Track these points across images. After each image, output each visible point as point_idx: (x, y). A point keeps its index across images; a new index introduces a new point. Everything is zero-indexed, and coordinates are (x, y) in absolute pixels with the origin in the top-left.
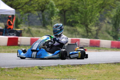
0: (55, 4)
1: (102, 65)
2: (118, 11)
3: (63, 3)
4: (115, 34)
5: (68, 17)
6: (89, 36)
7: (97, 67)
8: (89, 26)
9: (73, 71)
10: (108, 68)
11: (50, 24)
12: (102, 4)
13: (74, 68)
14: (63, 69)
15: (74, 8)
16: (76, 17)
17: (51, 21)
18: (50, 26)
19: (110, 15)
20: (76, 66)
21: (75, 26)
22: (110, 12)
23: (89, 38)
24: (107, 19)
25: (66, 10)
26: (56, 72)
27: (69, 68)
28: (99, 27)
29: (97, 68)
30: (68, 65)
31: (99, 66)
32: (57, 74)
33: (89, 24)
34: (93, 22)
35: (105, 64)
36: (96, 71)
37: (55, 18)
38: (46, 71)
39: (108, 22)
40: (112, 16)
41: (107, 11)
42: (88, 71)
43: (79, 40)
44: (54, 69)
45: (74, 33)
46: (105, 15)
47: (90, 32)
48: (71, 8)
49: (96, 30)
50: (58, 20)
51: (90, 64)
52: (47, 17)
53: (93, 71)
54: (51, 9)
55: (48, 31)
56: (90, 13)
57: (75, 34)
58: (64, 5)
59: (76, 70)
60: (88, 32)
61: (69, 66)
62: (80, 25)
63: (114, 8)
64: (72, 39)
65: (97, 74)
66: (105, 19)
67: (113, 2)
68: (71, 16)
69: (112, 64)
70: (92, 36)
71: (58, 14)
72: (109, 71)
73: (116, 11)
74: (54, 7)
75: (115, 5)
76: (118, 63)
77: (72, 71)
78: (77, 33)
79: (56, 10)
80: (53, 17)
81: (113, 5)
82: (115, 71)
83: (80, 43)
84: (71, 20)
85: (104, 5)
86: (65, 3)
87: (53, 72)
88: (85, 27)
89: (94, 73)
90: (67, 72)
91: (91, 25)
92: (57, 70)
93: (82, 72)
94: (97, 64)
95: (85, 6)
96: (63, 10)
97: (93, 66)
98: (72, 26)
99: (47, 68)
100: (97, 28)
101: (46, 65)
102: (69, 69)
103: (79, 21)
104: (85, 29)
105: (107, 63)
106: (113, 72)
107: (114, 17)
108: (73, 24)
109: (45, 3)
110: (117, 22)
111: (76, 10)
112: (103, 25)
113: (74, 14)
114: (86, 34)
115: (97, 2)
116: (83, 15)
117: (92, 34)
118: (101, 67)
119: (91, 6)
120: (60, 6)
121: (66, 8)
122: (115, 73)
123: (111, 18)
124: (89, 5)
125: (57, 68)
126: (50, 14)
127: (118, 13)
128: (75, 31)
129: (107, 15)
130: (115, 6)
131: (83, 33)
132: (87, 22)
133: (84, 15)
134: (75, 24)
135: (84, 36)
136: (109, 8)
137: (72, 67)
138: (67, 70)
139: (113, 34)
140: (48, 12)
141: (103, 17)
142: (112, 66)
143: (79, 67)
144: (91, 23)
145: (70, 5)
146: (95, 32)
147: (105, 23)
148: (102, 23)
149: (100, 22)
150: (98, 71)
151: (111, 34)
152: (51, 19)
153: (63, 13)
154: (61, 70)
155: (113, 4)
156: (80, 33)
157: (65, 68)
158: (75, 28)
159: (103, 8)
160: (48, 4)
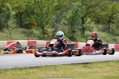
0: (11, 7)
1: (59, 66)
2: (74, 12)
3: (19, 6)
4: (72, 35)
5: (24, 20)
6: (45, 38)
7: (54, 68)
8: (45, 28)
9: (31, 73)
10: (65, 69)
11: (7, 27)
12: (58, 5)
13: (32, 71)
14: (20, 71)
15: (30, 11)
16: (32, 19)
17: (7, 24)
18: (7, 29)
19: (66, 16)
20: (33, 68)
21: (31, 28)
22: (65, 13)
23: (45, 40)
24: (63, 20)
25: (22, 13)
26: (13, 75)
27: (26, 70)
28: (55, 28)
29: (54, 70)
30: (25, 67)
31: (57, 68)
32: (14, 77)
33: (45, 26)
34: (48, 24)
35: (62, 65)
36: (53, 72)
37: (11, 22)
38: (4, 74)
39: (64, 24)
40: (68, 17)
41: (63, 12)
42: (45, 73)
43: (35, 42)
44: (12, 72)
45: (30, 36)
46: (60, 17)
47: (47, 34)
48: (27, 11)
49: (52, 31)
50: (14, 22)
51: (47, 66)
52: (3, 21)
53: (50, 72)
54: (7, 12)
55: (5, 34)
56: (46, 16)
57: (32, 37)
58: (20, 8)
59: (33, 72)
60: (44, 34)
61: (27, 68)
62: (36, 27)
63: (69, 9)
64: (28, 41)
65: (54, 76)
66: (61, 20)
67: (68, 4)
68: (27, 18)
69: (69, 65)
70: (48, 38)
71: (14, 17)
72: (66, 73)
73: (72, 13)
74: (10, 10)
75: (70, 6)
76: (75, 64)
77: (29, 74)
78: (34, 35)
79: (12, 13)
80: (10, 20)
81: (68, 7)
82: (73, 72)
83: (37, 45)
84: (27, 23)
85: (59, 7)
86: (21, 6)
87: (10, 75)
88: (41, 29)
89: (52, 74)
90: (25, 75)
91: (47, 26)
92: (14, 73)
93: (39, 74)
94: (54, 65)
95: (41, 8)
96: (19, 12)
97: (51, 68)
98: (29, 28)
99: (4, 71)
100: (53, 30)
101: (4, 68)
102: (26, 72)
103: (35, 23)
104: (41, 31)
105: (64, 65)
106: (71, 72)
107: (70, 19)
108: (29, 27)
109: (1, 6)
110: (73, 23)
111: (32, 13)
112: (59, 26)
113: (30, 17)
114: (42, 36)
115: (53, 4)
116: (39, 17)
117: (48, 35)
118: (59, 69)
119: (47, 8)
120: (16, 9)
121: (22, 11)
122: (73, 74)
123: (67, 19)
124: (44, 7)
125: (14, 71)
126: (6, 17)
127: (74, 14)
128: (32, 33)
129: (63, 17)
130: (71, 8)
131: (39, 35)
132: (43, 24)
133: (41, 17)
134: (31, 26)
135: (40, 38)
136: (65, 10)
137: (29, 70)
138: (25, 73)
139: (69, 35)
140: (4, 15)
141: (58, 18)
142: (69, 67)
143: (37, 69)
144: (47, 25)
145: (26, 8)
146: (51, 34)
147: (61, 25)
148: (58, 25)
149: (56, 24)
150: (56, 72)
151: (67, 36)
152: (8, 22)
153: (19, 16)
154: (18, 72)
155: (68, 5)
156: (37, 35)
157: (22, 71)
158: (31, 31)
159: (58, 9)
160: (4, 7)
